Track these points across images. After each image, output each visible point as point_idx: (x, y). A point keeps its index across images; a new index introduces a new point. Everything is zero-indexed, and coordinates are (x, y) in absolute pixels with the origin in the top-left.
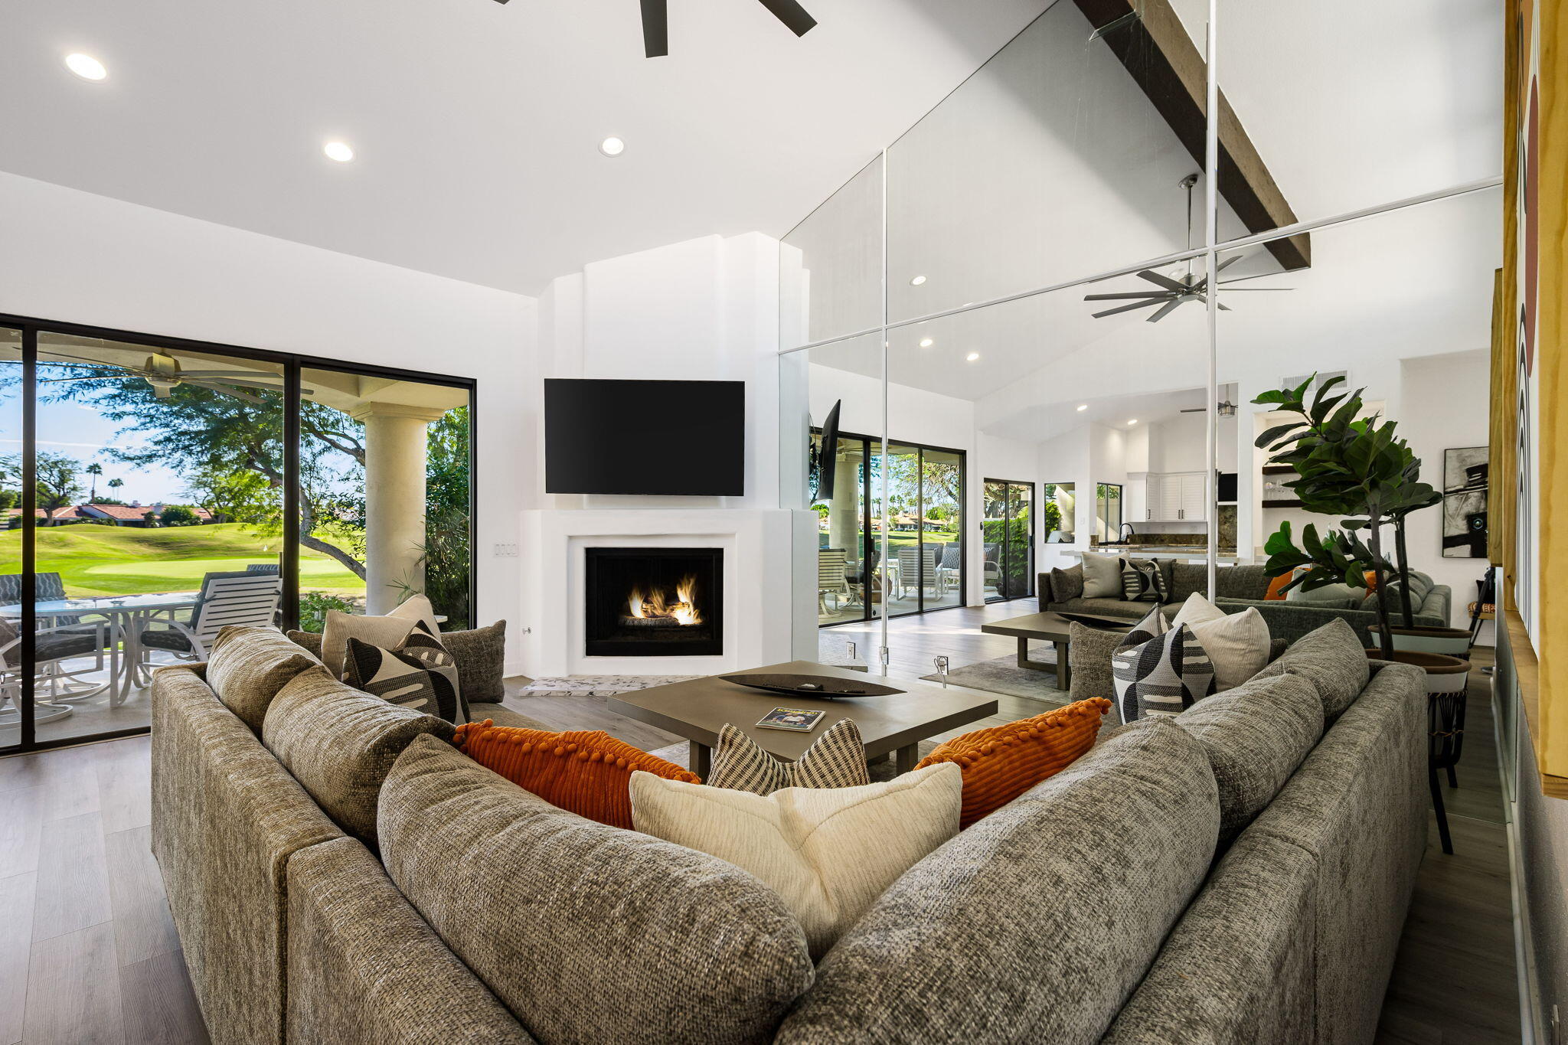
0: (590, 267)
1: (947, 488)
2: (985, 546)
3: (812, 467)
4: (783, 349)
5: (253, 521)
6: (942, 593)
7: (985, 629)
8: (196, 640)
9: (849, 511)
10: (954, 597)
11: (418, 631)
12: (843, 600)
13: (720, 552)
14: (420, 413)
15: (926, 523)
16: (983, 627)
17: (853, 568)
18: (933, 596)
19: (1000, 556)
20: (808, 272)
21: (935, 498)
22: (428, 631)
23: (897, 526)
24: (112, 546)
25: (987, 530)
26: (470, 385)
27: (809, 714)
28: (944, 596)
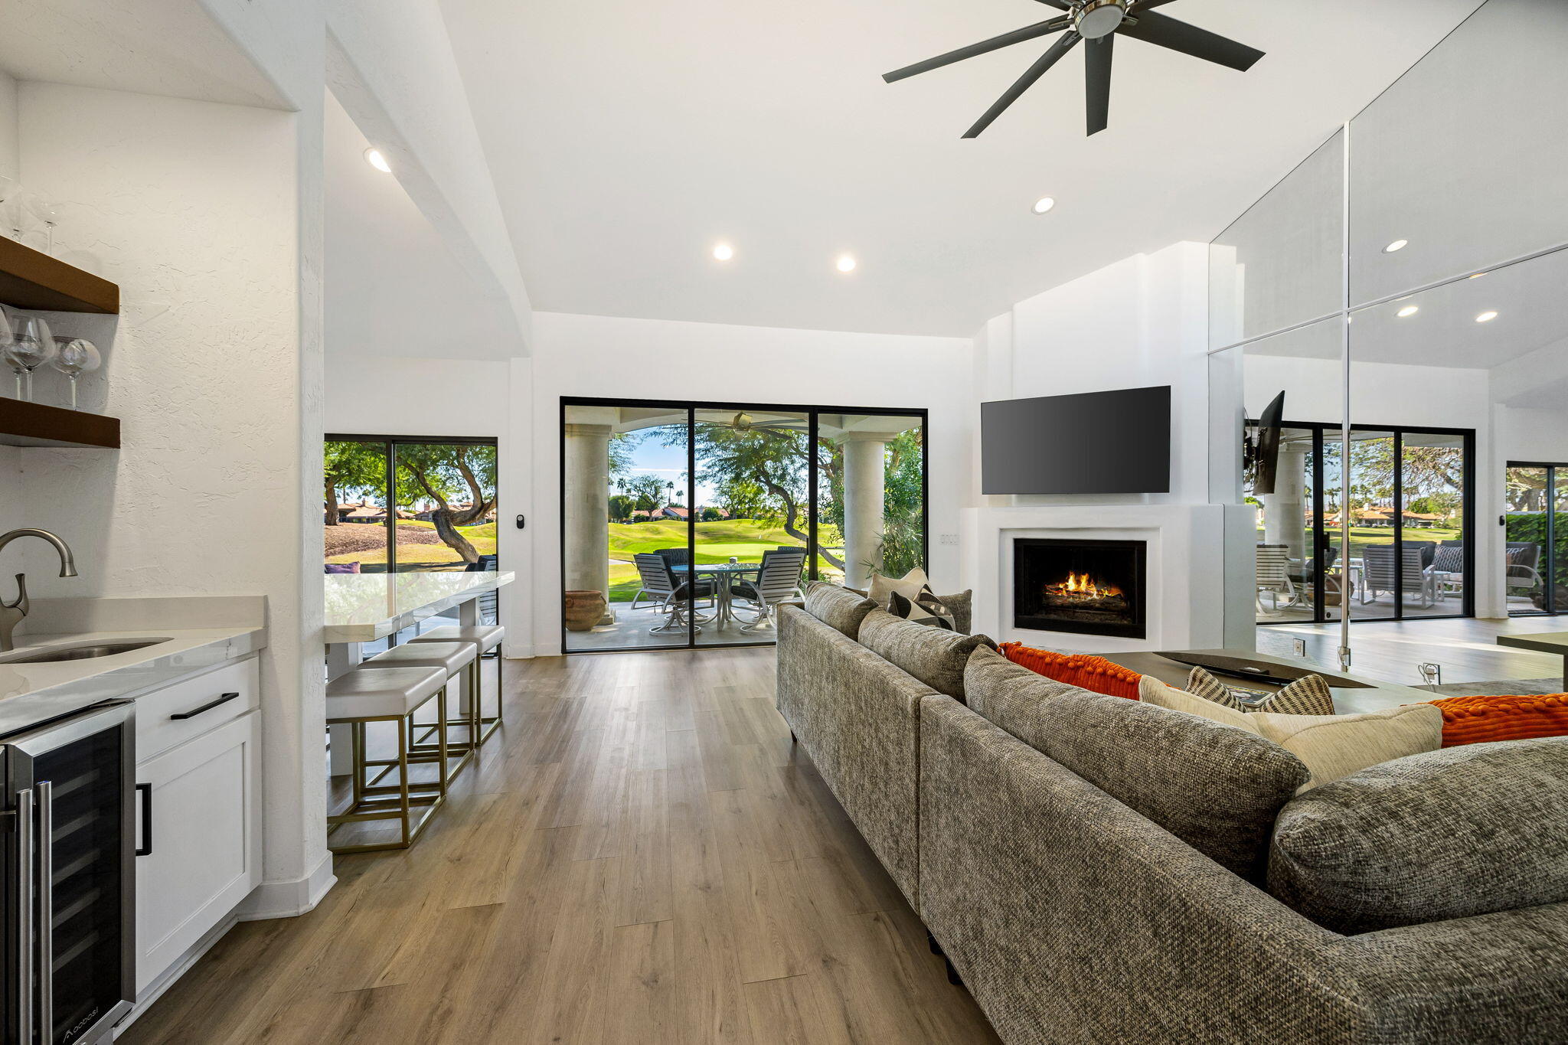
0: (1018, 306)
1: (1444, 475)
2: (1508, 546)
3: (1247, 463)
4: (1212, 349)
5: (759, 518)
6: (1433, 600)
7: (1502, 641)
8: (760, 593)
9: (1293, 505)
10: (1457, 605)
11: (925, 591)
12: (1284, 600)
13: (1142, 545)
14: (879, 436)
15: (1407, 518)
16: (1499, 638)
17: (1298, 566)
18: (1420, 603)
19: (1538, 559)
20: (1242, 266)
21: (1421, 489)
22: (930, 591)
23: (1360, 521)
24: (681, 534)
25: (1514, 527)
26: (923, 413)
27: (1255, 693)
28: (1436, 604)
